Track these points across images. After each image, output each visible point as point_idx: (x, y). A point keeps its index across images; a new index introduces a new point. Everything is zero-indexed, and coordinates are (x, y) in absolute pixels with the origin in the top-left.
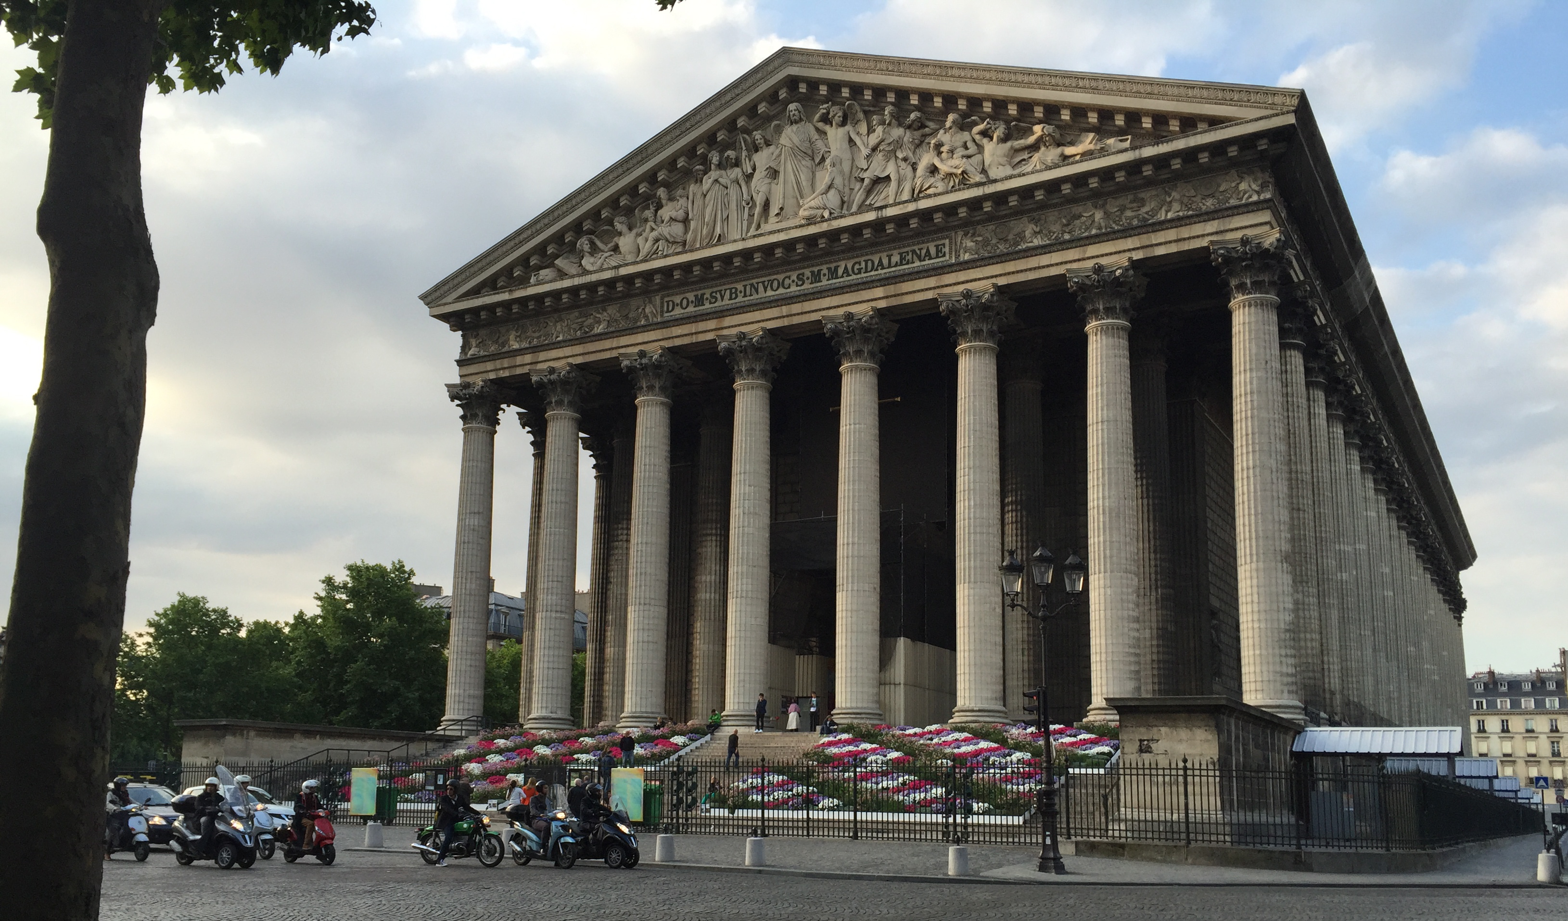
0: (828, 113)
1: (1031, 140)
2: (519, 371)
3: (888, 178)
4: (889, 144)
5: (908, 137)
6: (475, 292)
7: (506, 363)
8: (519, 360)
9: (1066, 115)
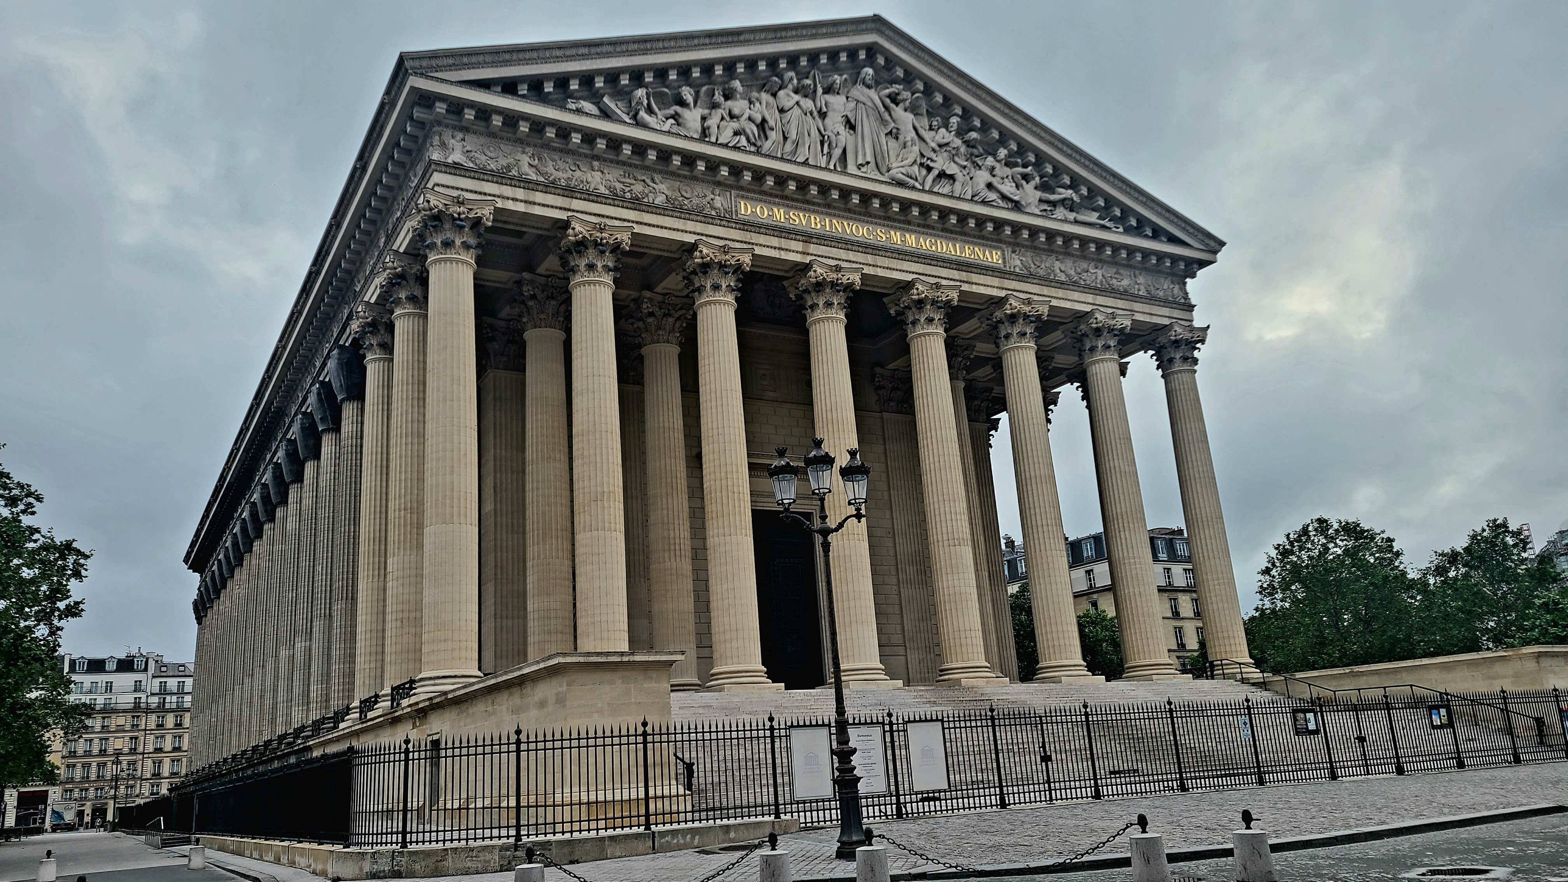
0: (898, 94)
1: (1052, 197)
2: (538, 211)
3: (952, 178)
4: (954, 148)
5: (963, 149)
6: (484, 85)
7: (520, 193)
8: (539, 197)
9: (1084, 191)
